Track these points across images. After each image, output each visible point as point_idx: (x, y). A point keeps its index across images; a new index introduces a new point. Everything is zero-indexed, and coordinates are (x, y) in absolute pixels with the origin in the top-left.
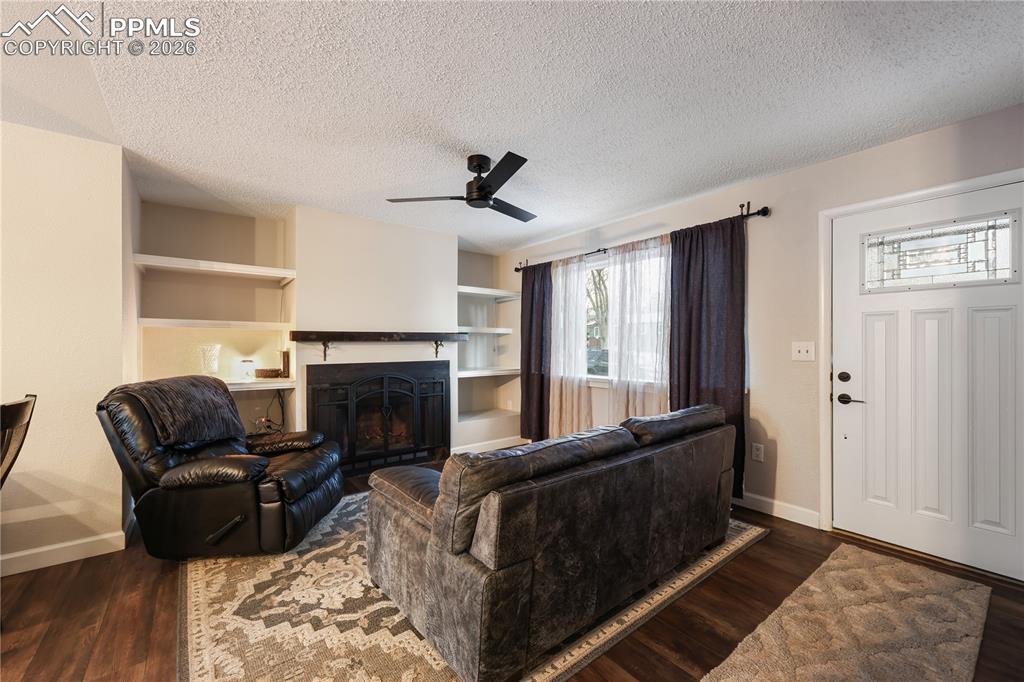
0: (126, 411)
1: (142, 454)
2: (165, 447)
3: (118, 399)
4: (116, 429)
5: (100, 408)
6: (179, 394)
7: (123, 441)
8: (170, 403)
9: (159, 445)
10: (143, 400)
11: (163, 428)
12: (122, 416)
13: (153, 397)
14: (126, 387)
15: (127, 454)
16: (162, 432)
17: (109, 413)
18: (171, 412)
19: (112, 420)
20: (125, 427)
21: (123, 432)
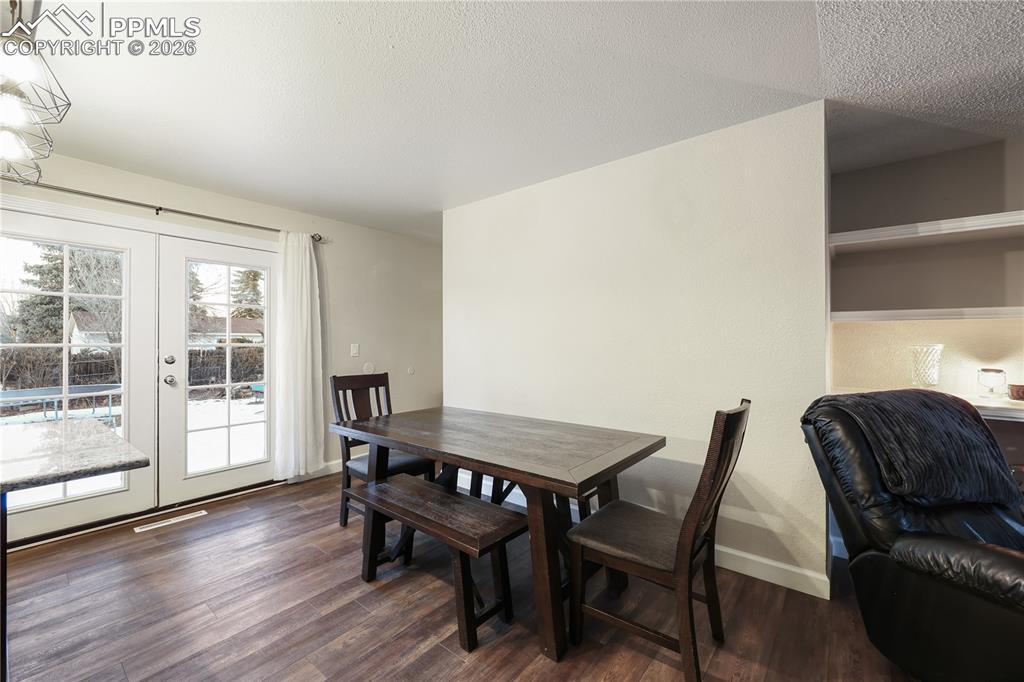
0: (839, 433)
1: (862, 497)
2: (893, 496)
3: (827, 414)
4: (826, 452)
5: (805, 421)
6: (909, 418)
7: (835, 470)
8: (897, 430)
9: (885, 490)
10: (860, 420)
11: (891, 467)
12: (833, 436)
13: (871, 419)
14: (834, 398)
15: (839, 488)
16: (889, 472)
17: (817, 430)
18: (900, 444)
19: (821, 440)
20: (837, 452)
21: (834, 458)
